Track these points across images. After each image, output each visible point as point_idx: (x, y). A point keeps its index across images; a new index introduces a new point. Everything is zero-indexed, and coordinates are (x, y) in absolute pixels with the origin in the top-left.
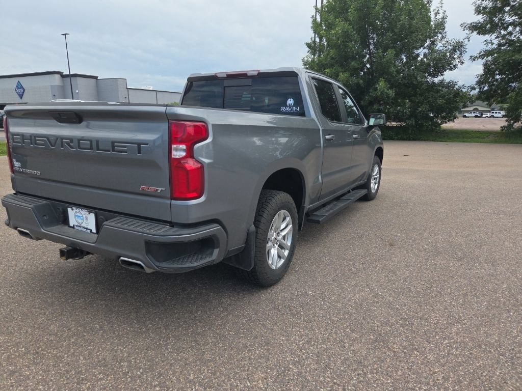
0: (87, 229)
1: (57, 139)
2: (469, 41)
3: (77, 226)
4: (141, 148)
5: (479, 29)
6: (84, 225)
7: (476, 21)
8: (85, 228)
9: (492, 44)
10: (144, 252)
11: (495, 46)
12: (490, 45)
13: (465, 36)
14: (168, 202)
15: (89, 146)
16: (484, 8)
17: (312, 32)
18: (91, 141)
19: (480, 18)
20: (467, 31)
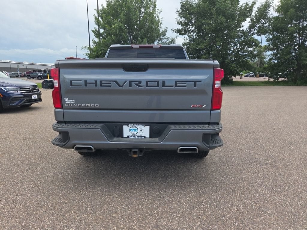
0: (141, 136)
1: (126, 81)
2: (177, 39)
3: (131, 136)
4: (197, 84)
5: (180, 32)
6: (138, 134)
7: (178, 28)
8: (139, 136)
9: (187, 40)
10: (201, 140)
11: (188, 41)
12: (186, 40)
13: (175, 36)
14: (209, 112)
15: (156, 85)
16: (181, 22)
17: (95, 24)
18: (158, 82)
19: (180, 27)
20: (175, 33)
